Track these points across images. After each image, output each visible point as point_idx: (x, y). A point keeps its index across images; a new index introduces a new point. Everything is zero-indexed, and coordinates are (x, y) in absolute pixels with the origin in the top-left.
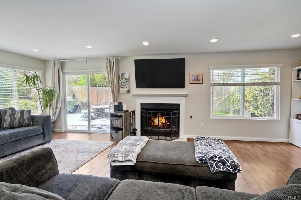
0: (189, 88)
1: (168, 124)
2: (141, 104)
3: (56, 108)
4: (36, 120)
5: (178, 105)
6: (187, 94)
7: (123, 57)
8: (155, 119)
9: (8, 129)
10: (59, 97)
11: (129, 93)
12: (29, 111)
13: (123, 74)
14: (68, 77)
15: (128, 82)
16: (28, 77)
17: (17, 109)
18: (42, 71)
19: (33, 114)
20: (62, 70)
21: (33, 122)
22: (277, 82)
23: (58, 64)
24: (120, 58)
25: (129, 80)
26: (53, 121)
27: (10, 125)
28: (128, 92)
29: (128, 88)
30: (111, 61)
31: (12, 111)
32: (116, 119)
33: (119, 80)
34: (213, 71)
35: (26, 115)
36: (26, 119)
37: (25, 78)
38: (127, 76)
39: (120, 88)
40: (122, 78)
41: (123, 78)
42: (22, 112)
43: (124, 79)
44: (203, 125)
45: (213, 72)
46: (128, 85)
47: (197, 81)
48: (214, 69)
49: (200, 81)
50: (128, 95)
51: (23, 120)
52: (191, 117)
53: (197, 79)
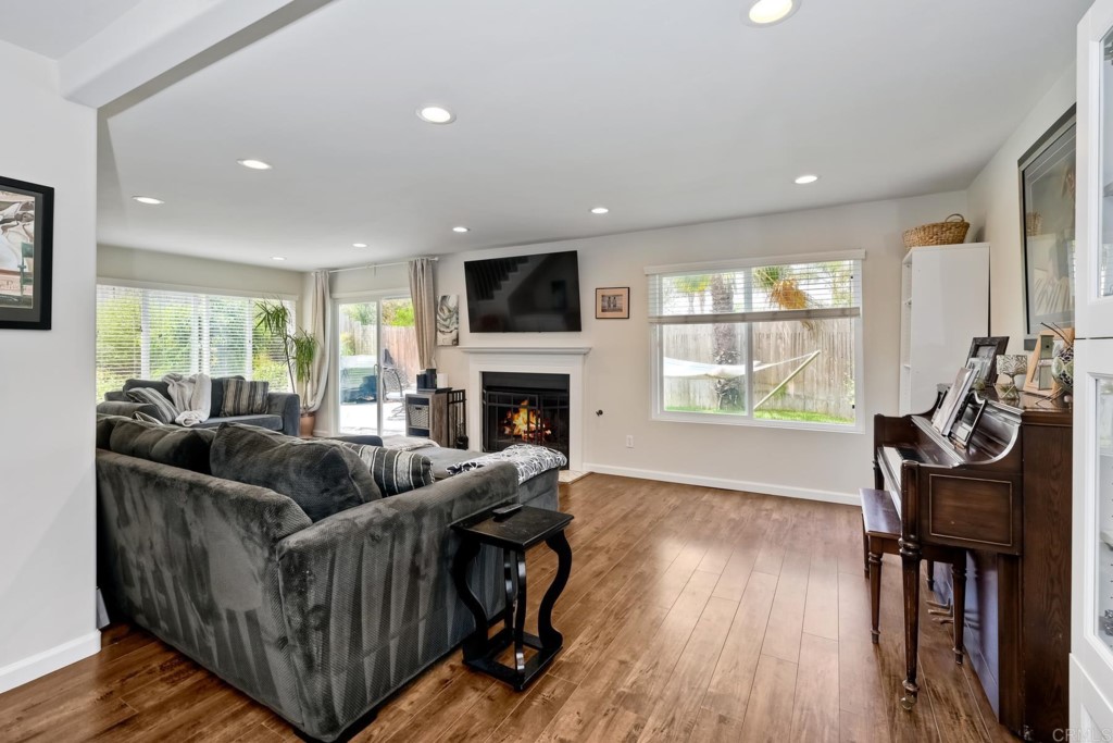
0: (595, 330)
1: (549, 432)
2: (485, 375)
3: (318, 381)
4: (274, 401)
5: (566, 378)
6: (590, 346)
7: (443, 257)
8: (516, 416)
9: (231, 416)
10: (323, 355)
11: (457, 344)
12: (266, 384)
13: (444, 298)
14: (343, 308)
15: (454, 319)
16: (268, 313)
17: (248, 379)
18: (297, 298)
19: (272, 390)
20: (331, 292)
21: (270, 406)
22: (848, 306)
23: (323, 281)
24: (436, 259)
25: (457, 313)
26: (312, 410)
27: (234, 409)
28: (456, 342)
29: (454, 333)
30: (419, 267)
31: (238, 382)
32: (417, 409)
33: (436, 313)
34: (660, 280)
35: (260, 391)
36: (259, 399)
37: (263, 316)
38: (451, 303)
39: (439, 333)
40: (442, 309)
41: (444, 308)
42: (254, 385)
43: (446, 311)
44: (631, 437)
45: (661, 284)
46: (456, 326)
47: (613, 310)
48: (662, 274)
49: (621, 310)
50: (454, 351)
51: (254, 400)
52: (600, 413)
53: (615, 306)
